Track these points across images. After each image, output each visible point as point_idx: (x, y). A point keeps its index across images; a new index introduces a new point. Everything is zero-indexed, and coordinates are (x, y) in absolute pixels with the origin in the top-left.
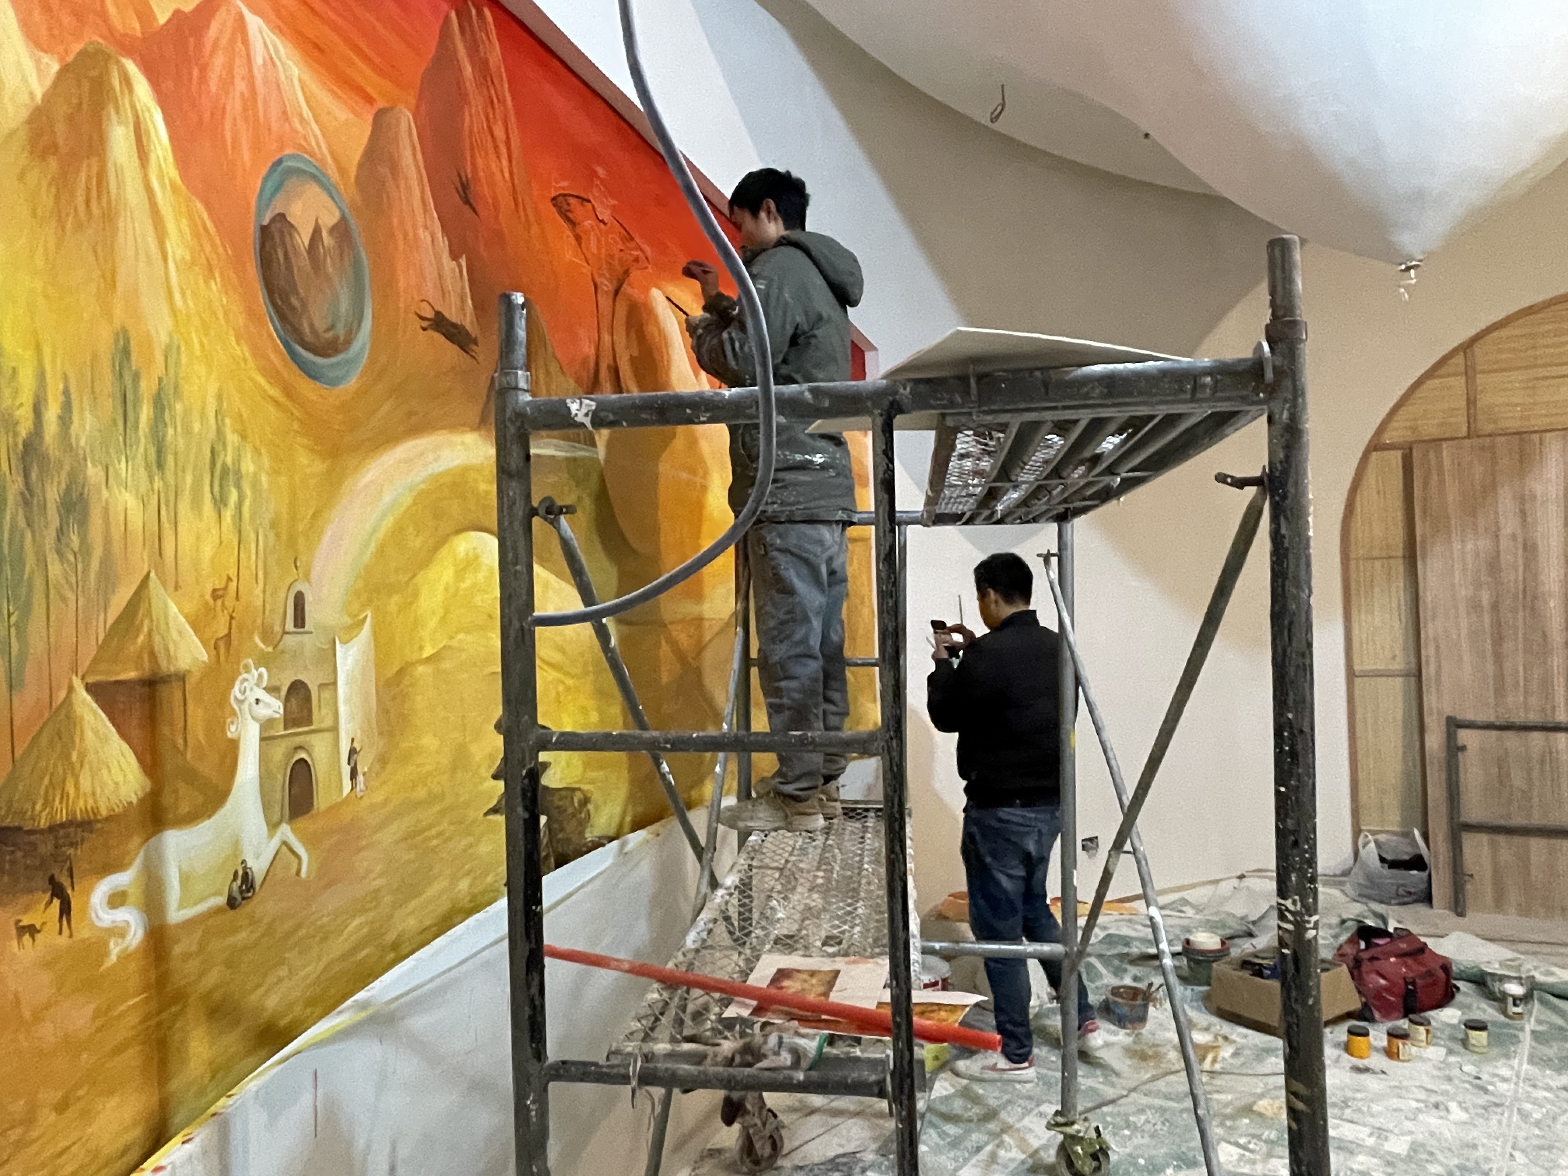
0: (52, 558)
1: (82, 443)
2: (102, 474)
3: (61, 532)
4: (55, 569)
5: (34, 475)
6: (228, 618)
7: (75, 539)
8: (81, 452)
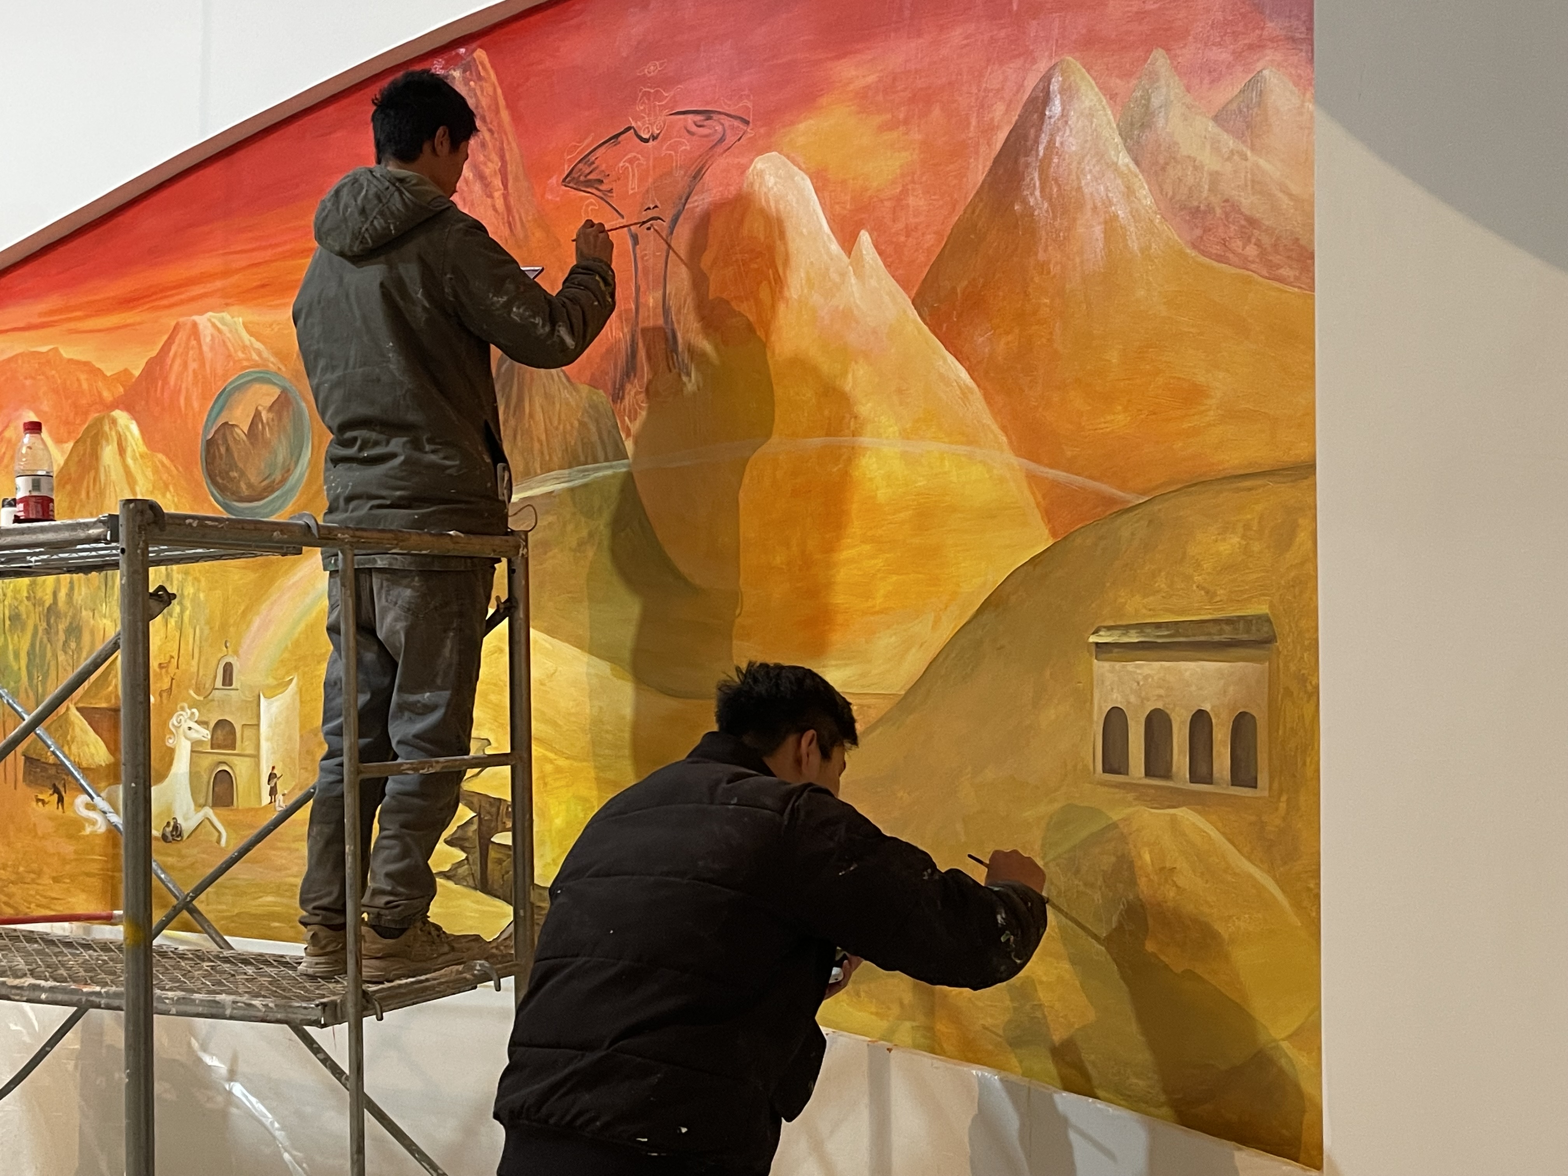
0: (60, 653)
1: (80, 602)
2: (91, 614)
3: (66, 643)
4: (61, 657)
5: (52, 621)
6: (170, 680)
7: (73, 645)
8: (78, 606)
